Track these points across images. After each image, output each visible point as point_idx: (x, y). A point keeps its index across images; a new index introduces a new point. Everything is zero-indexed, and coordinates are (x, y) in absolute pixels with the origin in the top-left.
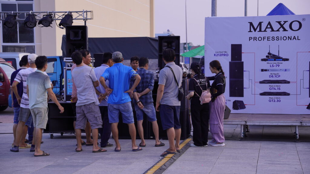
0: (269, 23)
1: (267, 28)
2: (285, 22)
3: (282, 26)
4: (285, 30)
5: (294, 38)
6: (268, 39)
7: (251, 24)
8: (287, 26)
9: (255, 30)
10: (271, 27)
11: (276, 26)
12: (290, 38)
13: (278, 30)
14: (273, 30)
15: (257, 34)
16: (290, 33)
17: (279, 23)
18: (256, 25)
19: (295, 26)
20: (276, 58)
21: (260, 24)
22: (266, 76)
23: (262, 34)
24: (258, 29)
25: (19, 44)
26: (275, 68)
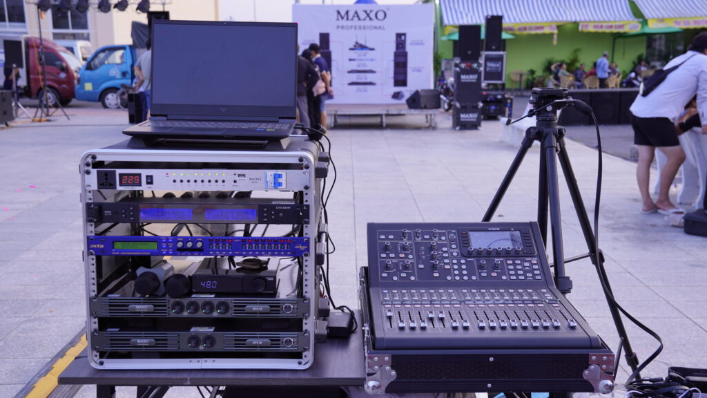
0: (356, 12)
1: (354, 16)
2: (371, 11)
3: (368, 15)
4: (371, 19)
5: (380, 27)
6: (355, 27)
7: (339, 12)
8: (372, 15)
9: (342, 18)
10: (358, 16)
11: (363, 15)
12: (376, 28)
13: (365, 19)
14: (359, 19)
15: (344, 23)
16: (375, 23)
17: (366, 12)
18: (343, 13)
19: (381, 15)
20: (363, 47)
21: (347, 12)
22: (354, 66)
23: (349, 23)
24: (345, 18)
25: (71, 31)
26: (362, 57)
